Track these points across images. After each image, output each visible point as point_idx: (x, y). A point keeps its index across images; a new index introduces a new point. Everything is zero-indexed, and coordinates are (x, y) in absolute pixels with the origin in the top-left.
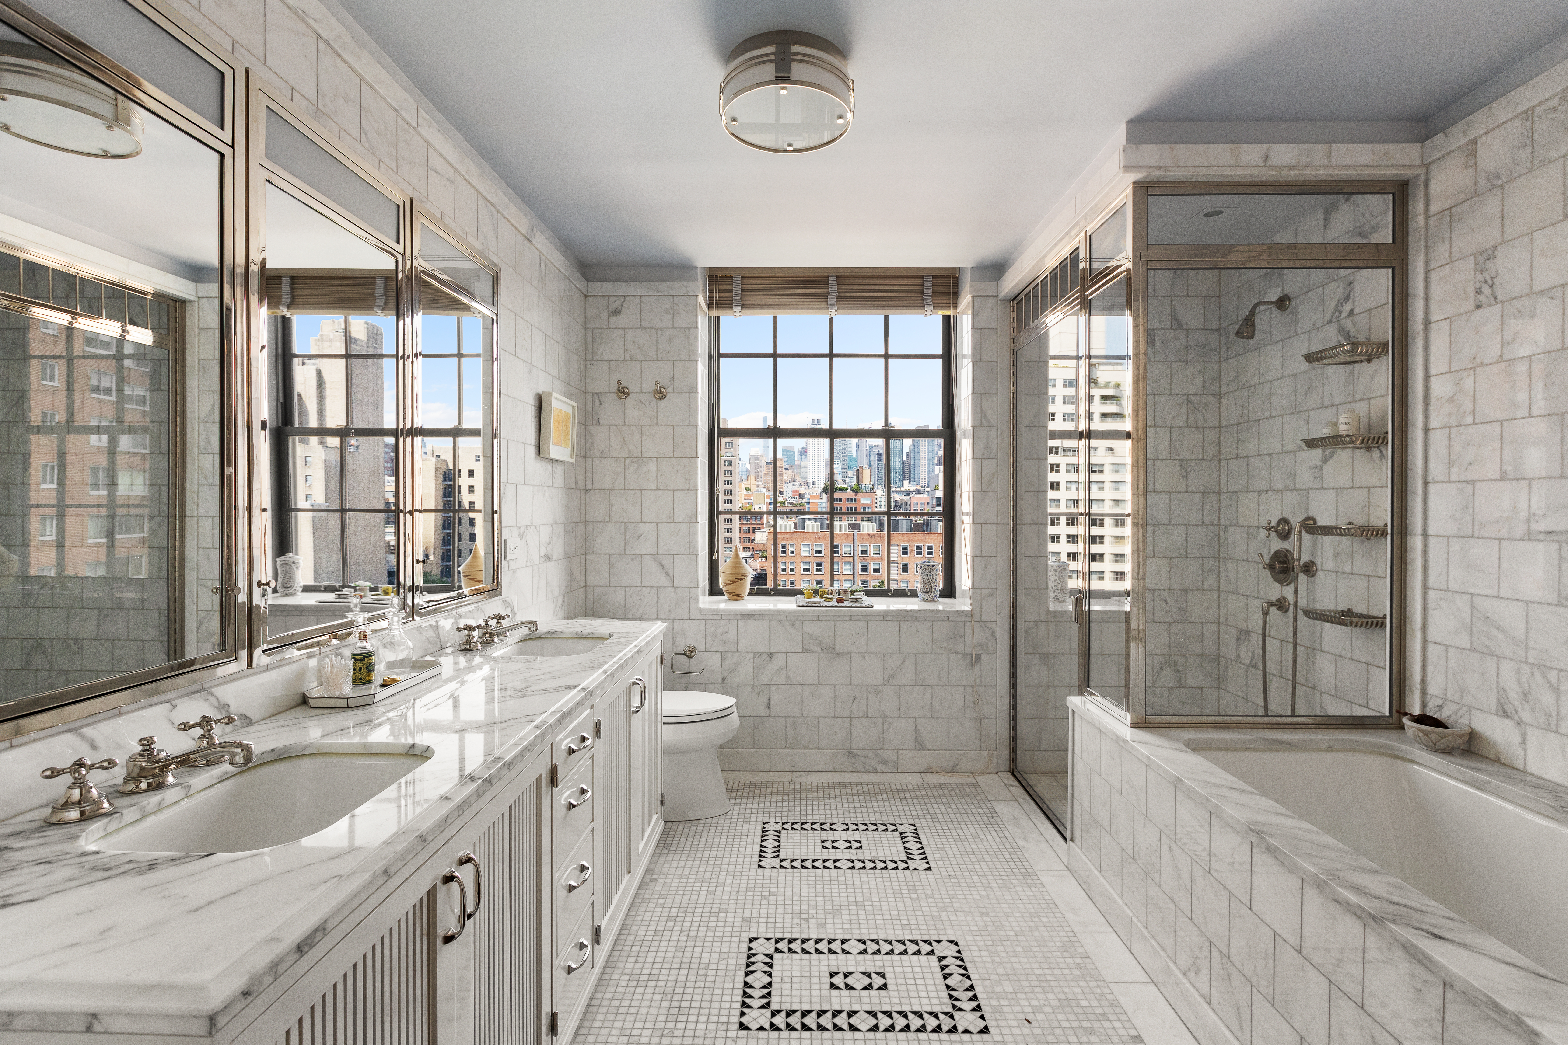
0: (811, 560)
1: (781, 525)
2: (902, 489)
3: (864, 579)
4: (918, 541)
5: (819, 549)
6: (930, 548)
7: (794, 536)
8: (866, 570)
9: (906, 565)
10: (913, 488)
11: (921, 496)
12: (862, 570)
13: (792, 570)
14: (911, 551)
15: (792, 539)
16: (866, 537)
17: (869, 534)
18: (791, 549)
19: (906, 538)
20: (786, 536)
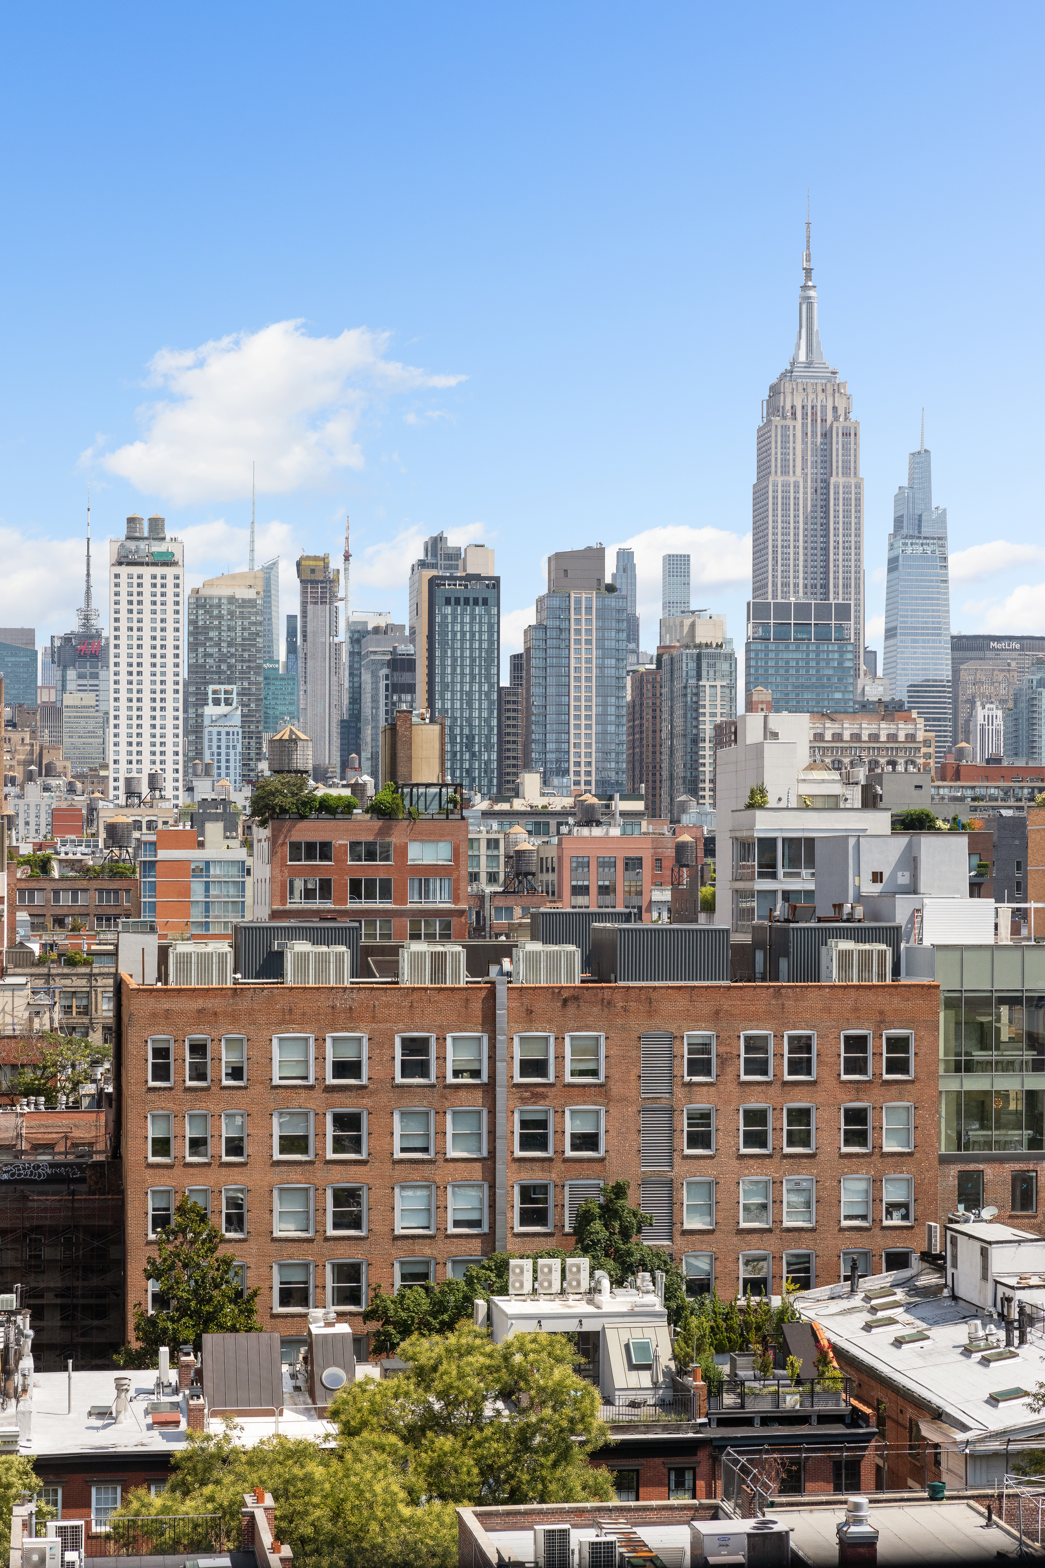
0: (315, 1102)
1: (185, 959)
2: (518, 805)
3: (535, 1177)
4: (754, 1019)
5: (348, 1055)
6: (801, 1045)
7: (244, 1004)
8: (540, 1142)
9: (706, 1116)
10: (560, 803)
11: (597, 832)
12: (527, 1142)
13: (235, 1147)
14: (724, 1060)
15: (234, 1017)
16: (540, 1005)
17: (555, 992)
18: (227, 1057)
19: (705, 1007)
20: (210, 1004)
